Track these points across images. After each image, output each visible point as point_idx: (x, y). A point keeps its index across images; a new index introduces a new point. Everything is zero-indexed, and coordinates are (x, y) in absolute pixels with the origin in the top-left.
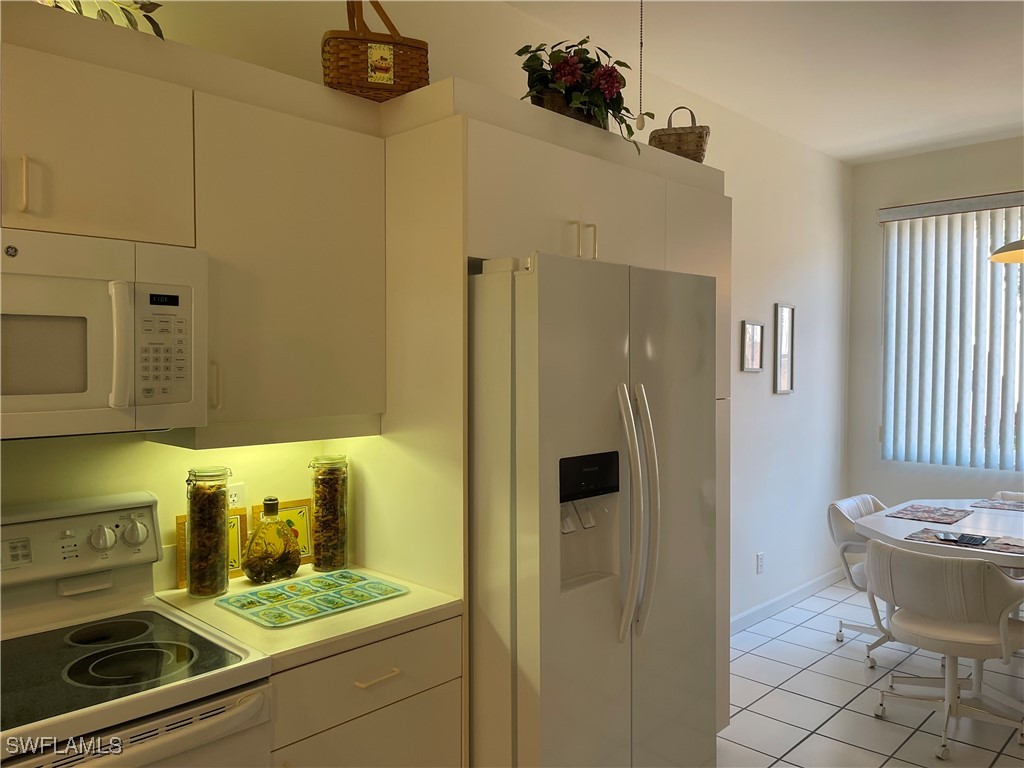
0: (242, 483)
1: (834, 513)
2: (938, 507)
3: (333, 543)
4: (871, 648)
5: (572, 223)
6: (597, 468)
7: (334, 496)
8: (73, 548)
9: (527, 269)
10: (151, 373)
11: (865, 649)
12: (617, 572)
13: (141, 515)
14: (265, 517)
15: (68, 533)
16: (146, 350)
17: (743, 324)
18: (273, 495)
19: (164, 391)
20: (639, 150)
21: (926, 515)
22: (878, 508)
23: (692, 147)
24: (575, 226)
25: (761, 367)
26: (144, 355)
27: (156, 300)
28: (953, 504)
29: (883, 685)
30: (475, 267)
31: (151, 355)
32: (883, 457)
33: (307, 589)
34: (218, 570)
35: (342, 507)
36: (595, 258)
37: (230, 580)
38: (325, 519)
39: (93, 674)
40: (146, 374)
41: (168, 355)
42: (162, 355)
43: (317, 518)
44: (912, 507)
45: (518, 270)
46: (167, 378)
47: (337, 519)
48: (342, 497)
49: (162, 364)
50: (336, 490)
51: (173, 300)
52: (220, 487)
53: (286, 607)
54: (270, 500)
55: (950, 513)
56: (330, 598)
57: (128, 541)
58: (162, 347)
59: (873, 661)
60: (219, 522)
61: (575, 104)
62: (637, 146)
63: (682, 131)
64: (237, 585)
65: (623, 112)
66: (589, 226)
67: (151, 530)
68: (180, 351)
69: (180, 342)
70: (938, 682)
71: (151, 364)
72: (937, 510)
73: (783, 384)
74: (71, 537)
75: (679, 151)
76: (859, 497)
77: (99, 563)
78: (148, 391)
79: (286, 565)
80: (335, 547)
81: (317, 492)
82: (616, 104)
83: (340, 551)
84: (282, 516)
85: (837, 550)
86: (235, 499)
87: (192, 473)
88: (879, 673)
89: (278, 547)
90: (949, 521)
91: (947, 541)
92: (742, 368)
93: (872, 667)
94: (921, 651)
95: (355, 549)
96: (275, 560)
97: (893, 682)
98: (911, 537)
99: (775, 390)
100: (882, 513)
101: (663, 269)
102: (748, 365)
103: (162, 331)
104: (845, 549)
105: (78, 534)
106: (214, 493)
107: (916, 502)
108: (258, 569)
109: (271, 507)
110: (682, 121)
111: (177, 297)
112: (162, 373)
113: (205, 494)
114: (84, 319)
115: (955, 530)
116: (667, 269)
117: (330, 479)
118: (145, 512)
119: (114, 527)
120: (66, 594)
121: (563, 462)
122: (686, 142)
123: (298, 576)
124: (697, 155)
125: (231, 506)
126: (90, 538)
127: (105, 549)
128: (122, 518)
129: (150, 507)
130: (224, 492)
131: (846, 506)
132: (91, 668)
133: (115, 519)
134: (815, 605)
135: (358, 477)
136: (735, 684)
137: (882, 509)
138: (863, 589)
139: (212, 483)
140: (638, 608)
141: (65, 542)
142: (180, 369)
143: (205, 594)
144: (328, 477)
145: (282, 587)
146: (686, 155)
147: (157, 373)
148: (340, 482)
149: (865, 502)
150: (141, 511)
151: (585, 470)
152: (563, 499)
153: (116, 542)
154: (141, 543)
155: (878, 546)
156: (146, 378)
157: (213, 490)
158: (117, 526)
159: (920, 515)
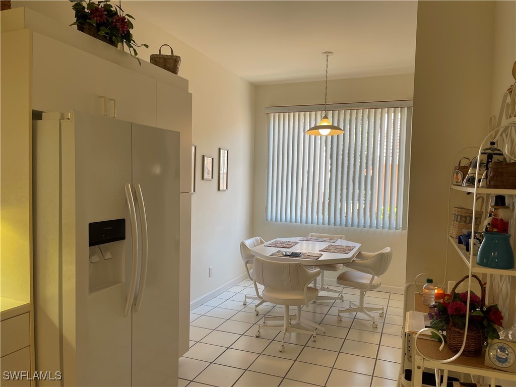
1: (243, 245)
2: (285, 241)
4: (257, 306)
5: (101, 97)
6: (112, 227)
9: (69, 119)
11: (254, 307)
12: (124, 281)
17: (203, 157)
20: (140, 63)
21: (280, 245)
22: (262, 243)
23: (172, 66)
24: (103, 99)
25: (212, 178)
28: (293, 240)
29: (261, 322)
30: (37, 116)
32: (267, 220)
36: (115, 117)
44: (276, 241)
45: (63, 119)
55: (290, 243)
59: (258, 312)
61: (102, 33)
62: (139, 61)
63: (166, 57)
65: (132, 42)
66: (111, 100)
70: (281, 318)
72: (285, 242)
73: (223, 186)
75: (165, 67)
76: (255, 238)
82: (128, 38)
85: (244, 263)
88: (260, 317)
90: (289, 247)
91: (286, 255)
92: (203, 178)
93: (257, 315)
94: (278, 306)
97: (265, 320)
98: (272, 255)
99: (219, 189)
100: (263, 245)
101: (155, 126)
102: (206, 176)
104: (247, 263)
107: (278, 240)
110: (166, 52)
115: (289, 251)
116: (157, 127)
121: (91, 225)
122: (169, 63)
124: (174, 69)
131: (249, 243)
134: (236, 289)
136: (192, 330)
137: (263, 243)
138: (252, 280)
140: (136, 298)
146: (169, 70)
149: (257, 241)
151: (105, 229)
152: (90, 245)
155: (258, 259)
159: (278, 245)
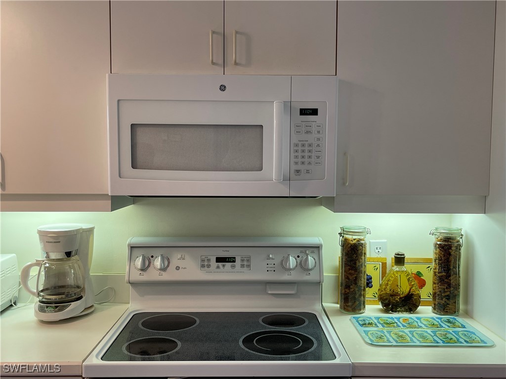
0: (385, 241)
3: (447, 294)
7: (448, 258)
8: (273, 266)
10: (300, 160)
13: (313, 252)
14: (395, 267)
15: (271, 256)
16: (297, 145)
18: (401, 251)
19: (308, 172)
26: (295, 148)
27: (303, 112)
31: (300, 148)
33: (415, 324)
34: (357, 296)
35: (455, 267)
37: (366, 306)
38: (441, 274)
39: (256, 344)
40: (296, 160)
41: (310, 148)
42: (307, 148)
43: (435, 273)
46: (310, 163)
47: (450, 276)
48: (455, 260)
49: (306, 154)
50: (450, 254)
51: (314, 112)
52: (359, 240)
53: (389, 332)
54: (398, 255)
56: (425, 334)
57: (303, 266)
58: (306, 143)
60: (358, 264)
64: (372, 310)
67: (317, 262)
68: (318, 145)
69: (319, 139)
71: (300, 154)
74: (273, 259)
77: (286, 277)
78: (298, 171)
79: (409, 303)
80: (448, 298)
81: (436, 253)
83: (452, 301)
84: (407, 267)
86: (380, 251)
87: (342, 229)
89: (404, 288)
95: (467, 302)
96: (400, 298)
103: (307, 132)
105: (276, 257)
106: (354, 244)
108: (387, 302)
109: (400, 260)
111: (317, 109)
112: (306, 160)
113: (349, 244)
114: (262, 126)
117: (445, 245)
118: (316, 250)
119: (296, 257)
120: (269, 292)
123: (417, 313)
125: (368, 255)
126: (282, 261)
127: (290, 269)
128: (301, 252)
129: (317, 248)
130: (362, 244)
132: (255, 340)
133: (297, 252)
135: (470, 246)
139: (354, 237)
141: (269, 262)
142: (318, 157)
143: (348, 311)
144: (444, 243)
145: (399, 319)
147: (303, 160)
148: (453, 248)
150: (312, 249)
153: (296, 266)
154: (311, 270)
156: (296, 163)
157: (354, 242)
158: (298, 257)
